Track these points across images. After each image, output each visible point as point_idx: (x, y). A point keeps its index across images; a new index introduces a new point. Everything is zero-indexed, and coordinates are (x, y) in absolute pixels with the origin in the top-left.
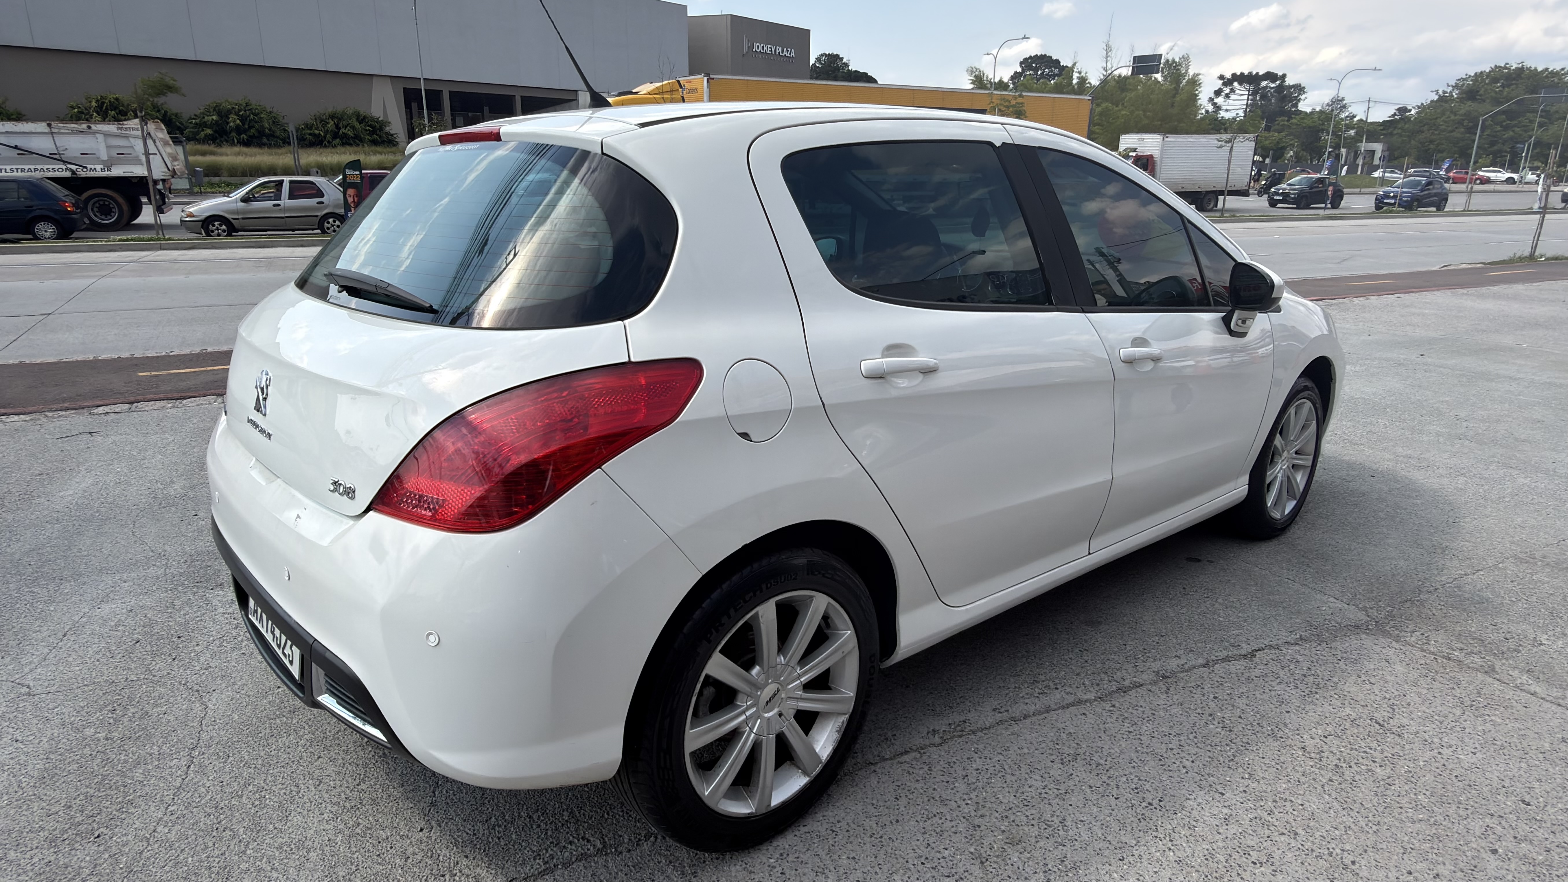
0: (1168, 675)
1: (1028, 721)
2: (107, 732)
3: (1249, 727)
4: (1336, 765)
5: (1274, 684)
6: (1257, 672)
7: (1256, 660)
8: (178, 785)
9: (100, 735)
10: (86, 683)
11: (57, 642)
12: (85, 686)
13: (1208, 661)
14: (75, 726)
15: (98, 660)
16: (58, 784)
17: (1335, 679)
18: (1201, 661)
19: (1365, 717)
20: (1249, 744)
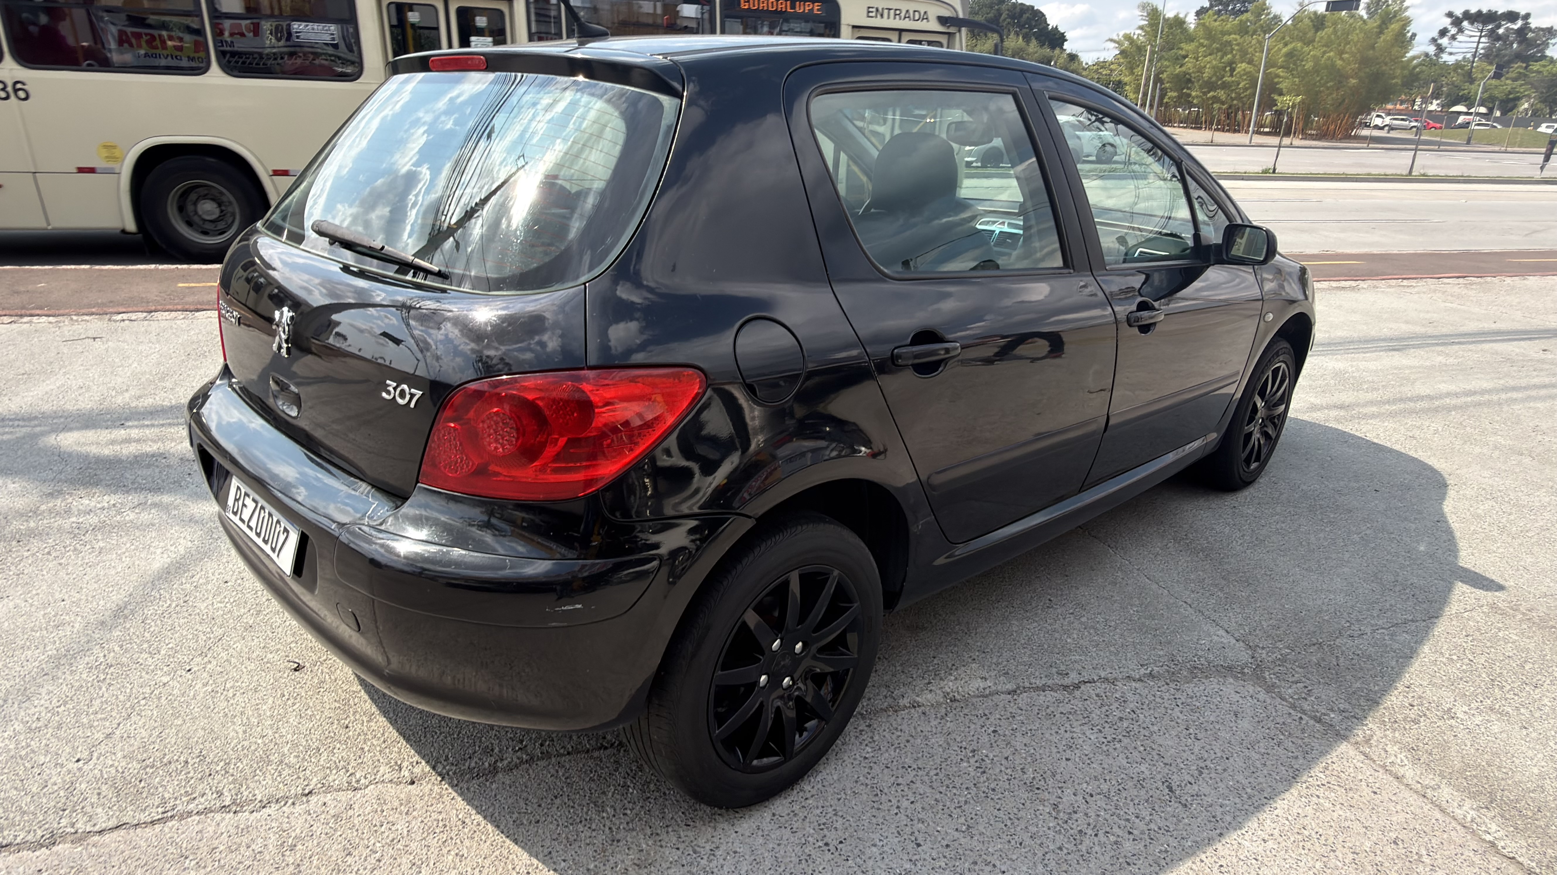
4: (1080, 831)
7: (1077, 693)
13: (1018, 688)
17: (1156, 728)
18: (1010, 686)
19: (1159, 777)
20: (993, 790)
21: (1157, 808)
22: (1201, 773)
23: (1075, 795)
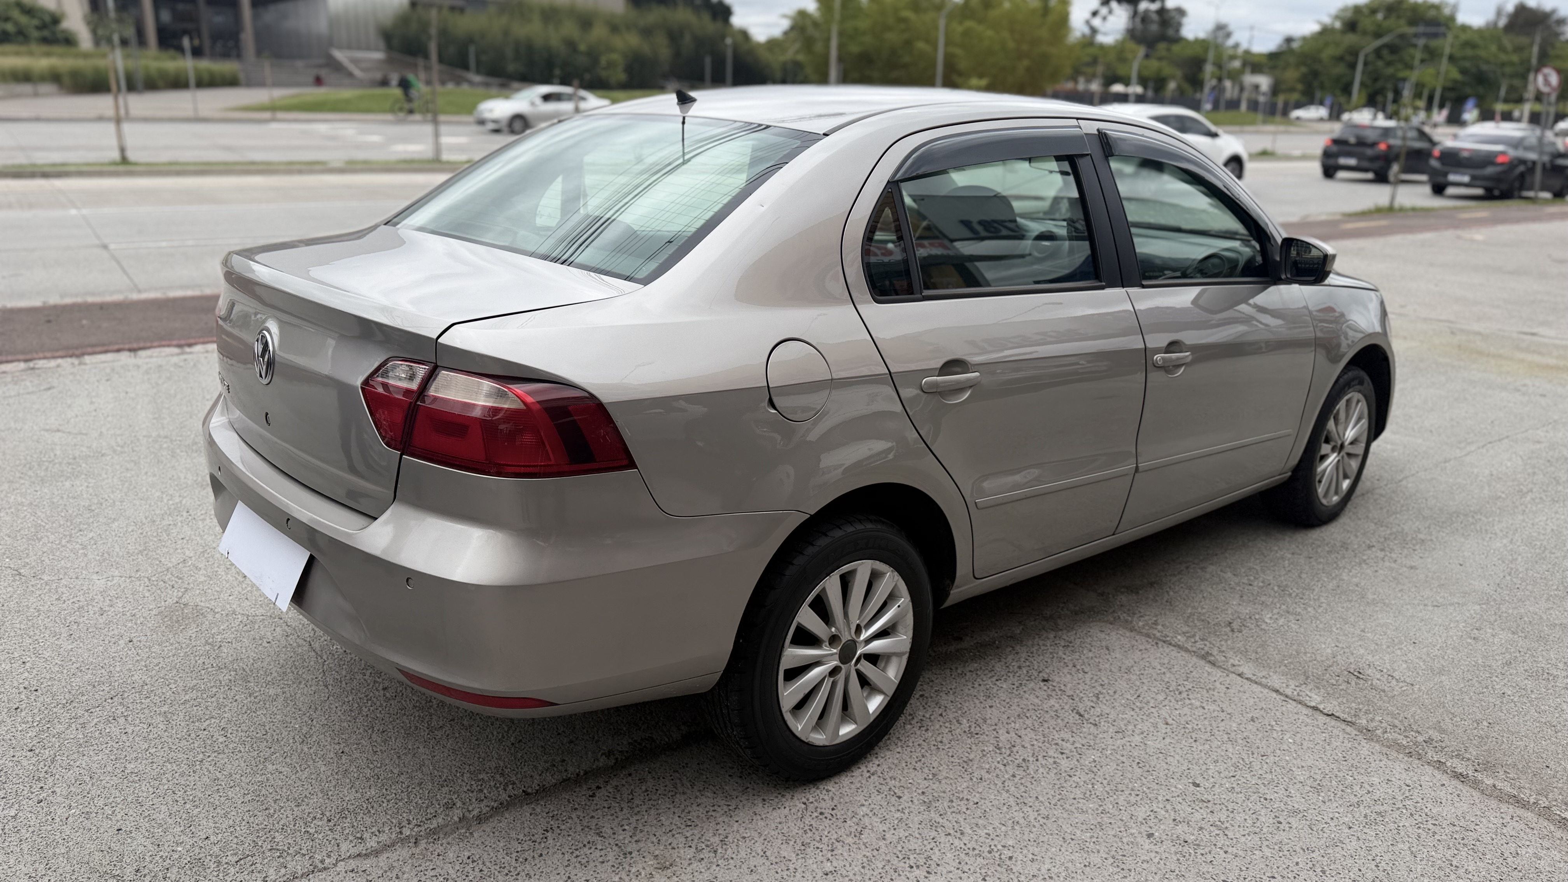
4: (1024, 760)
19: (1067, 707)
21: (1075, 730)
22: (1098, 698)
23: (1008, 733)
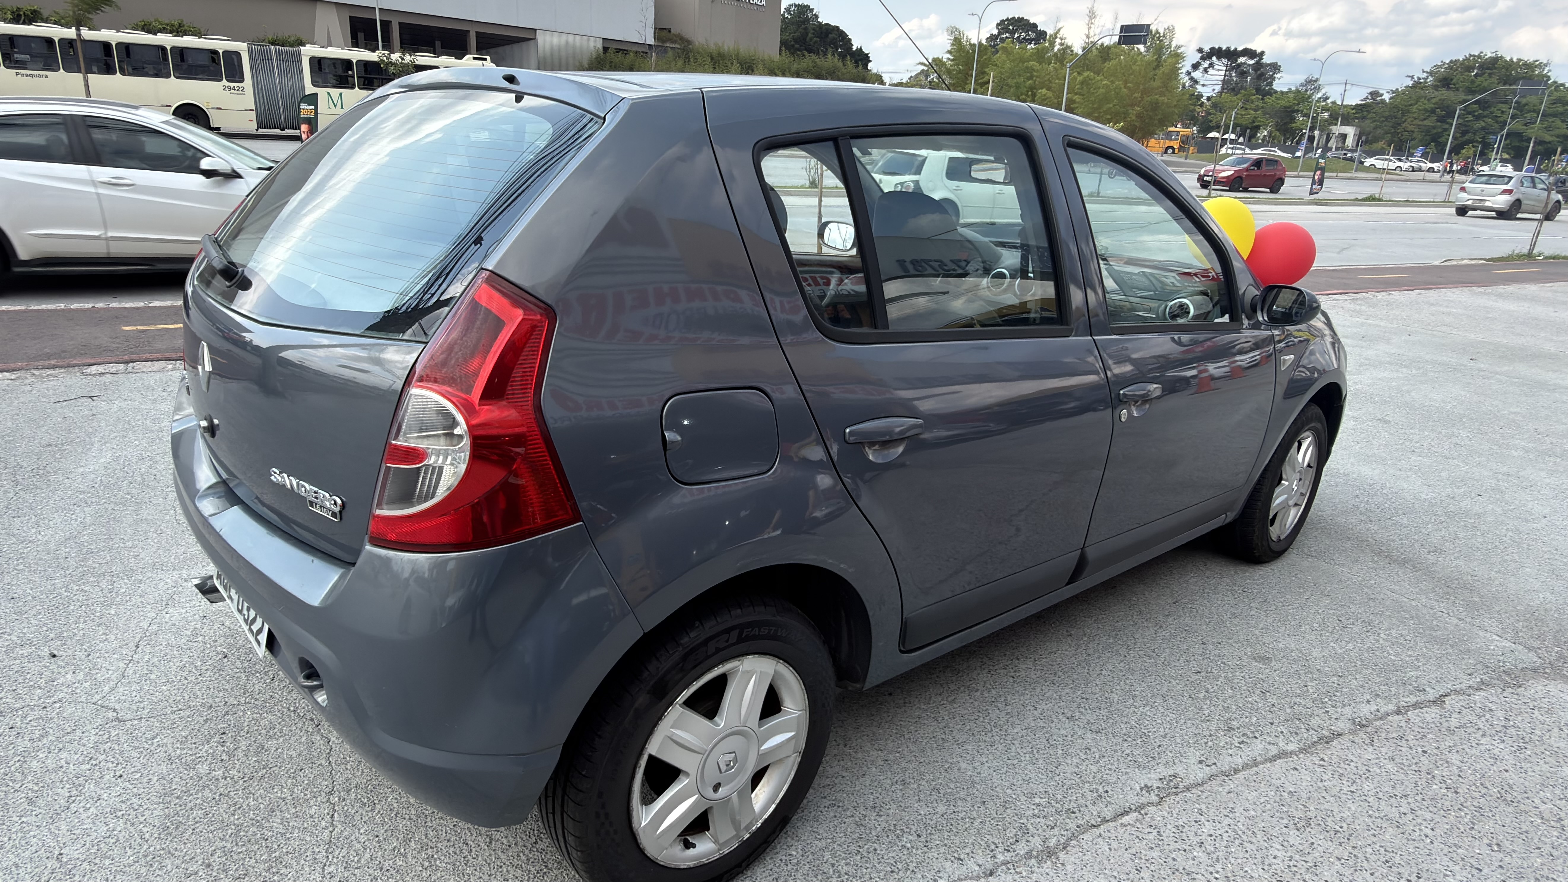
0: (1364, 722)
1: (1240, 775)
2: (223, 770)
3: (1473, 788)
5: (1478, 736)
6: (1454, 723)
7: (1448, 707)
8: (327, 838)
9: (217, 773)
10: (180, 707)
11: (130, 654)
12: (180, 710)
13: (1399, 707)
14: (183, 761)
15: (186, 679)
16: (186, 835)
23: (1544, 803)
